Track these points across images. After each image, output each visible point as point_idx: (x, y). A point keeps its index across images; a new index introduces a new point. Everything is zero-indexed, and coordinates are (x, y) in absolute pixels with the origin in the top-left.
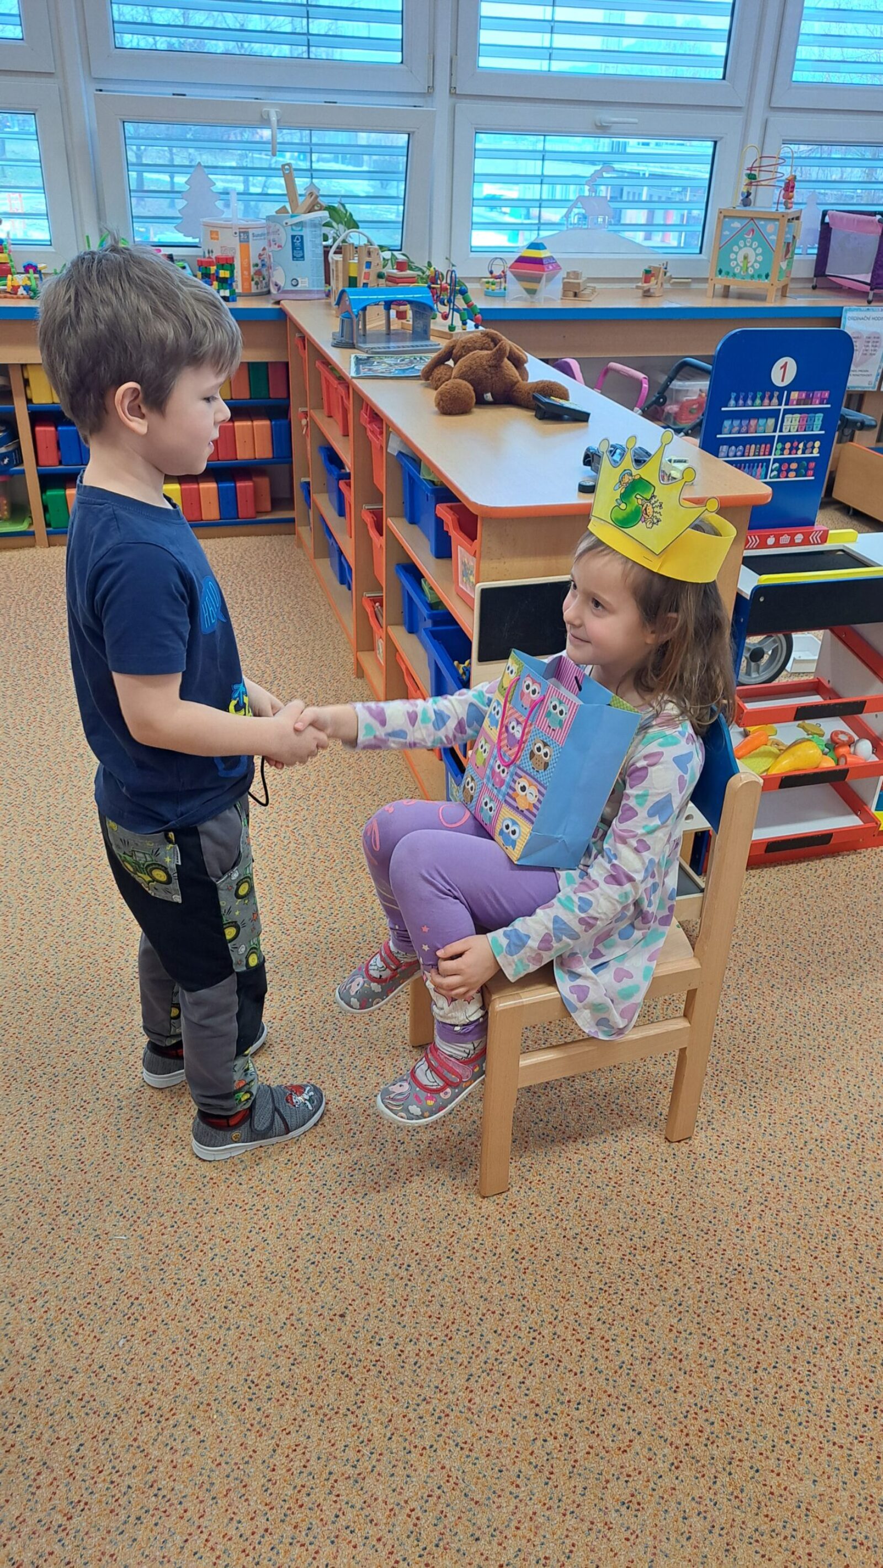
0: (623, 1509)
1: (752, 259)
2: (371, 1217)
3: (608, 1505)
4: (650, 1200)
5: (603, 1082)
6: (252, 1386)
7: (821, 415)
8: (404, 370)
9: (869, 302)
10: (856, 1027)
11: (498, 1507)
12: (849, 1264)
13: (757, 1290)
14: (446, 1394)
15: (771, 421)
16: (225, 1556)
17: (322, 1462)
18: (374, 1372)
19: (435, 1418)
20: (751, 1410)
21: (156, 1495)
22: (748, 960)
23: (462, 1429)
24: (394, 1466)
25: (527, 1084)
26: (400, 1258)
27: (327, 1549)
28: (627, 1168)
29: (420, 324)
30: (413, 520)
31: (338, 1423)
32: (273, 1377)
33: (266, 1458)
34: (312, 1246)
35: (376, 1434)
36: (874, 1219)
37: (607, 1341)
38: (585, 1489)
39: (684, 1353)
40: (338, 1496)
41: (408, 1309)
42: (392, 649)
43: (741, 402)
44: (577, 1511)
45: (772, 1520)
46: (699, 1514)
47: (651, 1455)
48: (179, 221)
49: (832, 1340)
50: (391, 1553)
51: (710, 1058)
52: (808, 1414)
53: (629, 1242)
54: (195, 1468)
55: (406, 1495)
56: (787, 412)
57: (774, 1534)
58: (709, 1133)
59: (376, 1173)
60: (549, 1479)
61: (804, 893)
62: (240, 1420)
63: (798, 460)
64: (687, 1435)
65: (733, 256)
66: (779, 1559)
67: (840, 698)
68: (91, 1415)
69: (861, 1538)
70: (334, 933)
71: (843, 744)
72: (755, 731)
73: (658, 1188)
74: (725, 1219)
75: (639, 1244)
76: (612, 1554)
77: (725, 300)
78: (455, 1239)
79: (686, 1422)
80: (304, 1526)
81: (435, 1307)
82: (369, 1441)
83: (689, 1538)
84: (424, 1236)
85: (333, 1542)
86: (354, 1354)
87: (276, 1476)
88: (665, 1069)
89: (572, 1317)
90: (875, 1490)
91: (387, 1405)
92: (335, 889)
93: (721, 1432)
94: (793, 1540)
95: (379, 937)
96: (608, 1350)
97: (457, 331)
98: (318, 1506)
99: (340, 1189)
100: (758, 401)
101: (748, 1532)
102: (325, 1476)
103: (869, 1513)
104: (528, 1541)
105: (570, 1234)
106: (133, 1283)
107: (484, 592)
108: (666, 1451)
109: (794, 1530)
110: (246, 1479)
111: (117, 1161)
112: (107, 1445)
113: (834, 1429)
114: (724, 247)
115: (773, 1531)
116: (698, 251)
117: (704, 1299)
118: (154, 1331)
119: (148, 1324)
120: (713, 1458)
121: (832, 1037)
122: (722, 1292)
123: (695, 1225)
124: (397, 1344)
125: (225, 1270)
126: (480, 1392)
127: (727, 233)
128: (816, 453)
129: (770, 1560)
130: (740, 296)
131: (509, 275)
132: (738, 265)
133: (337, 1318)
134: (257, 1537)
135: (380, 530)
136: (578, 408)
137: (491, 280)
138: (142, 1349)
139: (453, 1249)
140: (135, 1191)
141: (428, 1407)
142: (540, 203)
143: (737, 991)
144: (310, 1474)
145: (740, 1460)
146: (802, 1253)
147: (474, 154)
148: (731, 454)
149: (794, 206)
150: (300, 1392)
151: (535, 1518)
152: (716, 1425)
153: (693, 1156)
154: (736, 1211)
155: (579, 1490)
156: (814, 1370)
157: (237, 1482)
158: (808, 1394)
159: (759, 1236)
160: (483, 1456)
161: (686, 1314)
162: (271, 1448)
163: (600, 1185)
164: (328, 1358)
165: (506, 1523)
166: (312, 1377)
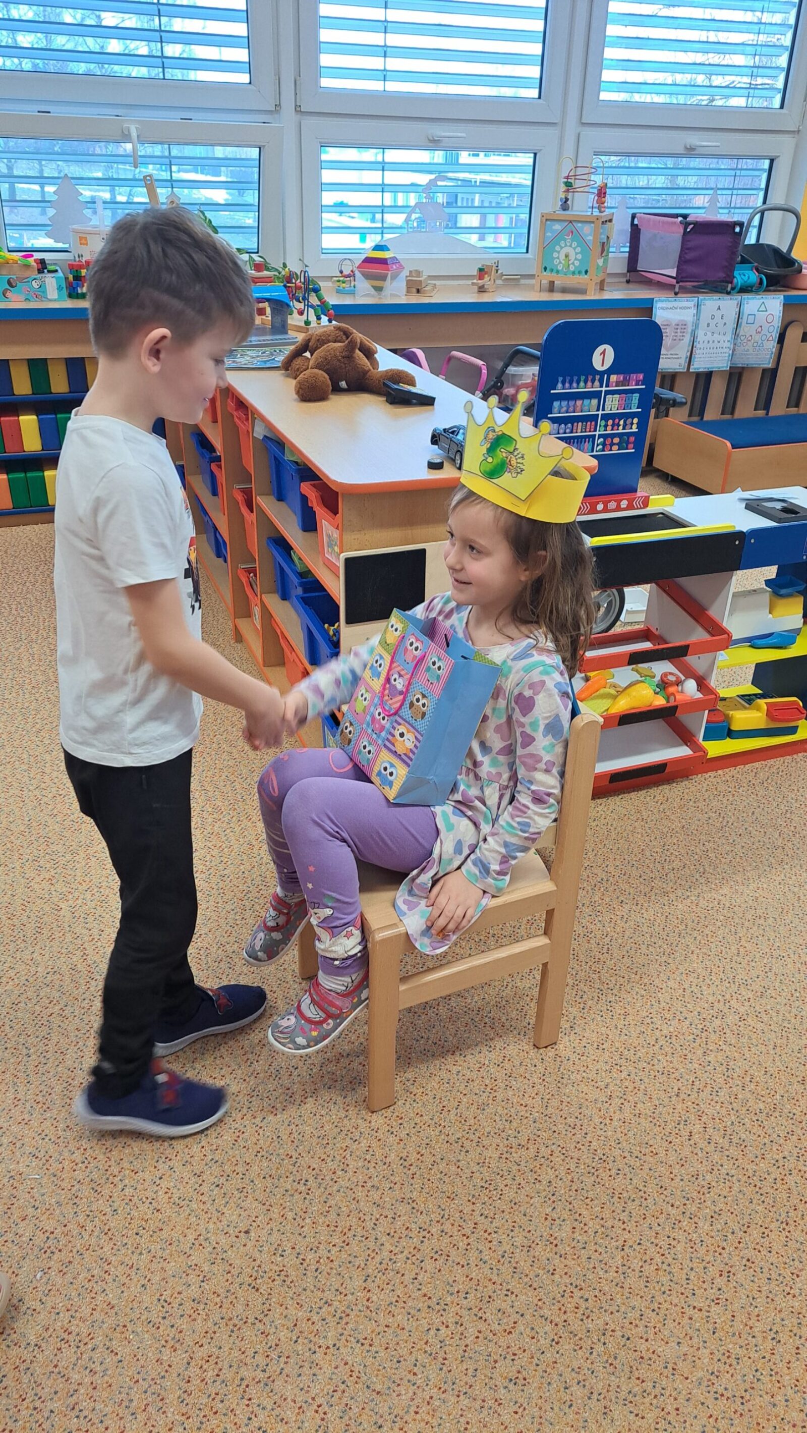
0: (511, 1386)
1: (572, 257)
2: (270, 1139)
3: (497, 1383)
4: (522, 1102)
5: (476, 998)
6: (165, 1304)
7: (638, 395)
8: (265, 362)
9: (676, 294)
10: (695, 934)
11: (398, 1395)
12: (700, 1145)
13: (621, 1176)
14: (346, 1295)
15: (594, 402)
17: (234, 1369)
18: (278, 1282)
19: (336, 1319)
20: (620, 1284)
21: (77, 1417)
22: (599, 880)
23: (361, 1327)
24: (301, 1367)
25: (408, 1005)
26: (298, 1174)
28: (501, 1075)
29: (278, 319)
30: (280, 498)
31: (247, 1332)
32: (184, 1294)
33: (181, 1371)
34: (216, 1170)
35: (283, 1339)
36: (719, 1104)
37: (490, 1234)
38: (476, 1370)
39: (559, 1238)
40: (250, 1399)
41: (308, 1221)
42: (267, 615)
43: (567, 385)
44: (469, 1391)
45: (643, 1381)
46: (578, 1383)
47: (533, 1333)
48: (49, 228)
49: (688, 1214)
51: (570, 970)
52: (671, 1283)
53: (506, 1142)
54: (114, 1387)
55: (313, 1392)
56: (607, 393)
57: (645, 1394)
58: (572, 1037)
59: (272, 1098)
60: (444, 1364)
61: (645, 817)
62: (155, 1338)
63: (620, 435)
64: (565, 1312)
65: (555, 255)
66: (650, 1416)
67: (667, 643)
68: (12, 1347)
69: (721, 1390)
70: (224, 879)
71: (672, 684)
72: (594, 676)
73: (529, 1090)
74: (589, 1114)
75: (513, 1141)
76: (503, 1427)
77: (551, 294)
78: (348, 1152)
79: (563, 1301)
81: (332, 1216)
82: (277, 1345)
83: (571, 1406)
84: (320, 1152)
86: (259, 1266)
88: (530, 983)
89: (457, 1215)
90: (731, 1346)
91: (292, 1311)
92: (224, 839)
93: (595, 1307)
94: (662, 1398)
95: (266, 880)
96: (490, 1242)
97: (312, 325)
98: (232, 1411)
99: (240, 1115)
100: (582, 384)
101: (623, 1395)
102: (237, 1382)
103: (727, 1366)
104: (427, 1424)
105: (452, 1139)
106: (48, 1219)
107: (348, 561)
108: (547, 1328)
109: (663, 1389)
110: (162, 1392)
111: (28, 1105)
112: (29, 1374)
113: (694, 1294)
114: (547, 248)
115: (645, 1391)
116: (525, 251)
117: (573, 1188)
118: (70, 1262)
119: (64, 1256)
120: (588, 1331)
121: (675, 944)
122: (589, 1181)
123: (564, 1121)
124: (299, 1254)
125: (135, 1199)
126: (377, 1291)
127: (549, 234)
128: (635, 429)
129: (643, 1418)
130: (564, 290)
131: (358, 274)
132: (560, 263)
133: (242, 1235)
135: (250, 505)
136: (424, 393)
137: (341, 279)
138: (59, 1280)
139: (346, 1162)
140: (47, 1132)
141: (330, 1309)
142: (383, 209)
143: (591, 908)
144: (223, 1381)
145: (613, 1331)
146: (658, 1138)
147: (321, 165)
148: (561, 431)
149: (607, 210)
150: (211, 1306)
151: (431, 1401)
152: (590, 1300)
153: (558, 1059)
154: (598, 1106)
155: (470, 1372)
156: (674, 1243)
157: (154, 1396)
158: (669, 1265)
159: (620, 1127)
160: (382, 1350)
161: (559, 1203)
162: (185, 1361)
163: (478, 1092)
164: (235, 1272)
165: (406, 1409)
166: (221, 1291)
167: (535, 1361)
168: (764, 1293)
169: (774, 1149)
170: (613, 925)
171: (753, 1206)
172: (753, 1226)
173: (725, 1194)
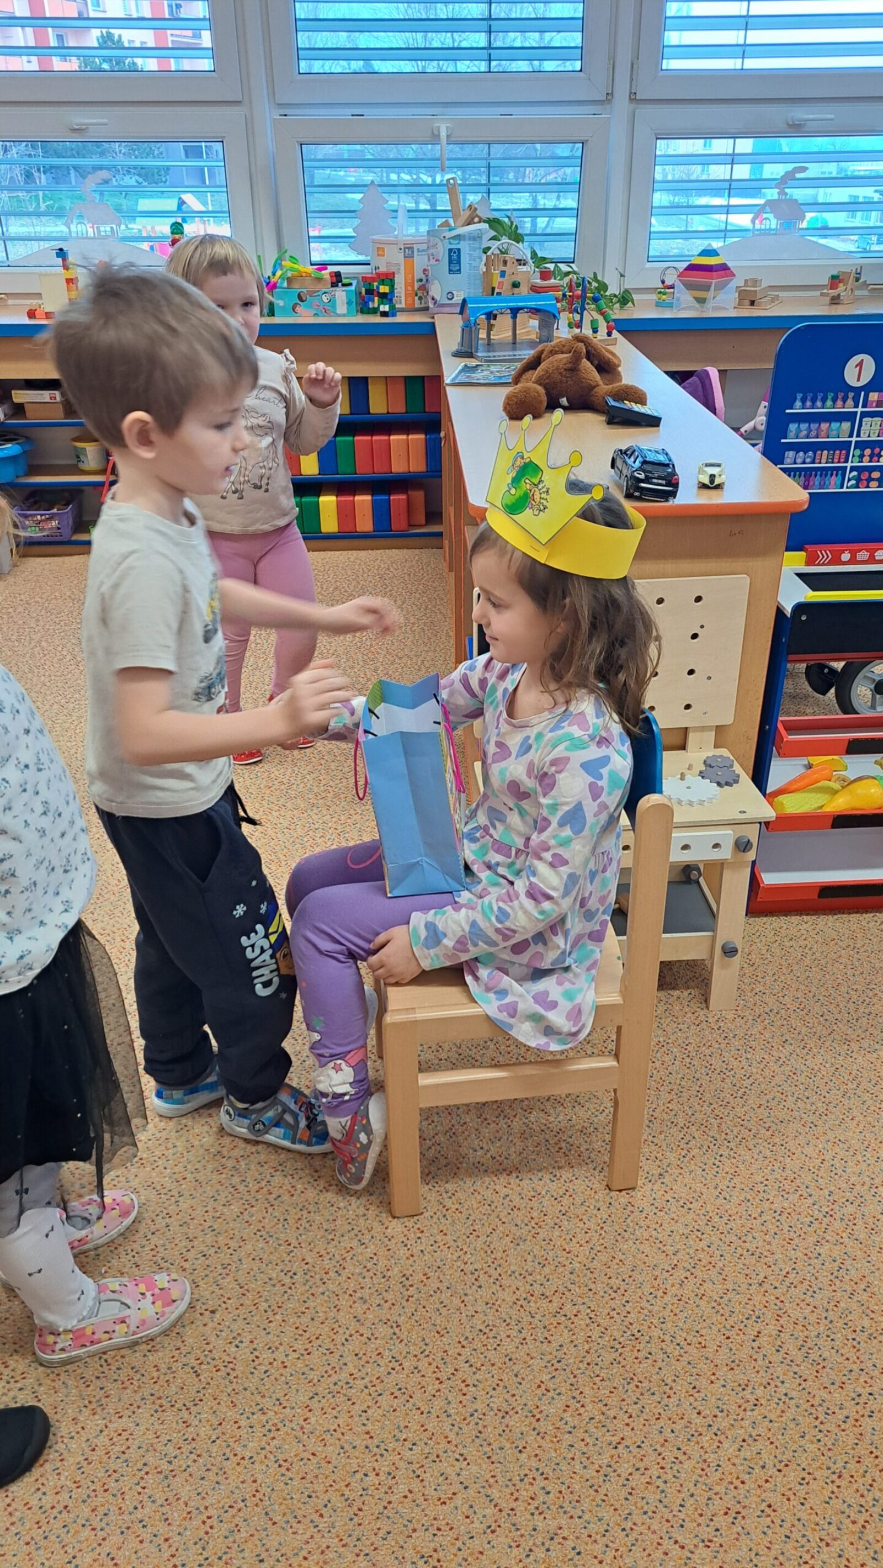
0: (421, 1563)
2: (275, 1220)
3: (406, 1555)
4: (566, 1247)
5: (561, 1118)
6: (105, 1364)
10: (866, 1097)
11: (294, 1533)
12: (764, 1351)
13: (649, 1361)
14: (284, 1408)
15: (846, 426)
16: (20, 1523)
17: (141, 1452)
18: (223, 1373)
19: (265, 1431)
20: (596, 1487)
22: (767, 1010)
23: (287, 1447)
24: (208, 1470)
26: (289, 1264)
27: (115, 1538)
28: (554, 1210)
31: (169, 1416)
33: (90, 1437)
34: (209, 1239)
35: (202, 1434)
36: (811, 1308)
37: (468, 1385)
38: (389, 1533)
39: (544, 1414)
40: (144, 1488)
41: (278, 1317)
43: (808, 404)
47: (470, 1512)
48: (353, 240)
49: (714, 1429)
50: (173, 1556)
52: (658, 1504)
53: (528, 1287)
56: (864, 415)
60: (356, 1515)
62: (81, 1395)
64: (516, 1499)
73: (580, 1236)
74: (641, 1280)
75: (538, 1289)
78: (351, 1254)
79: (519, 1485)
80: (101, 1510)
81: (305, 1319)
82: (193, 1439)
84: (321, 1247)
85: (122, 1533)
86: (210, 1351)
87: (94, 1457)
89: (440, 1354)
91: (223, 1408)
93: (554, 1504)
96: (464, 1395)
98: (122, 1494)
99: (256, 1188)
100: (829, 403)
102: (139, 1465)
105: (470, 1268)
108: (488, 1511)
110: (65, 1453)
113: (682, 1526)
117: (588, 1359)
120: (535, 1530)
122: (608, 1357)
123: (605, 1279)
124: (255, 1349)
126: (320, 1412)
131: (679, 283)
133: (208, 1313)
134: (55, 1511)
136: (652, 413)
137: (662, 290)
139: (344, 1264)
141: (262, 1417)
143: (742, 1042)
144: (126, 1461)
145: (564, 1538)
146: (715, 1329)
147: (654, 160)
148: (799, 460)
151: (327, 1552)
152: (551, 1495)
153: (630, 1208)
154: (656, 1273)
155: (381, 1534)
156: (682, 1458)
157: (57, 1454)
158: (666, 1482)
159: (672, 1304)
160: (297, 1478)
161: (562, 1372)
162: (99, 1428)
163: (519, 1223)
164: (184, 1351)
165: (296, 1551)
166: (163, 1367)
167: (459, 1544)
168: (773, 1553)
169: (862, 1380)
170: (762, 1066)
171: (803, 1442)
172: (793, 1466)
173: (773, 1417)
